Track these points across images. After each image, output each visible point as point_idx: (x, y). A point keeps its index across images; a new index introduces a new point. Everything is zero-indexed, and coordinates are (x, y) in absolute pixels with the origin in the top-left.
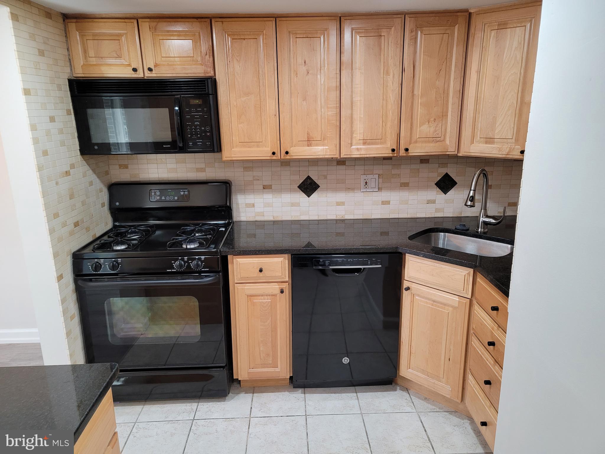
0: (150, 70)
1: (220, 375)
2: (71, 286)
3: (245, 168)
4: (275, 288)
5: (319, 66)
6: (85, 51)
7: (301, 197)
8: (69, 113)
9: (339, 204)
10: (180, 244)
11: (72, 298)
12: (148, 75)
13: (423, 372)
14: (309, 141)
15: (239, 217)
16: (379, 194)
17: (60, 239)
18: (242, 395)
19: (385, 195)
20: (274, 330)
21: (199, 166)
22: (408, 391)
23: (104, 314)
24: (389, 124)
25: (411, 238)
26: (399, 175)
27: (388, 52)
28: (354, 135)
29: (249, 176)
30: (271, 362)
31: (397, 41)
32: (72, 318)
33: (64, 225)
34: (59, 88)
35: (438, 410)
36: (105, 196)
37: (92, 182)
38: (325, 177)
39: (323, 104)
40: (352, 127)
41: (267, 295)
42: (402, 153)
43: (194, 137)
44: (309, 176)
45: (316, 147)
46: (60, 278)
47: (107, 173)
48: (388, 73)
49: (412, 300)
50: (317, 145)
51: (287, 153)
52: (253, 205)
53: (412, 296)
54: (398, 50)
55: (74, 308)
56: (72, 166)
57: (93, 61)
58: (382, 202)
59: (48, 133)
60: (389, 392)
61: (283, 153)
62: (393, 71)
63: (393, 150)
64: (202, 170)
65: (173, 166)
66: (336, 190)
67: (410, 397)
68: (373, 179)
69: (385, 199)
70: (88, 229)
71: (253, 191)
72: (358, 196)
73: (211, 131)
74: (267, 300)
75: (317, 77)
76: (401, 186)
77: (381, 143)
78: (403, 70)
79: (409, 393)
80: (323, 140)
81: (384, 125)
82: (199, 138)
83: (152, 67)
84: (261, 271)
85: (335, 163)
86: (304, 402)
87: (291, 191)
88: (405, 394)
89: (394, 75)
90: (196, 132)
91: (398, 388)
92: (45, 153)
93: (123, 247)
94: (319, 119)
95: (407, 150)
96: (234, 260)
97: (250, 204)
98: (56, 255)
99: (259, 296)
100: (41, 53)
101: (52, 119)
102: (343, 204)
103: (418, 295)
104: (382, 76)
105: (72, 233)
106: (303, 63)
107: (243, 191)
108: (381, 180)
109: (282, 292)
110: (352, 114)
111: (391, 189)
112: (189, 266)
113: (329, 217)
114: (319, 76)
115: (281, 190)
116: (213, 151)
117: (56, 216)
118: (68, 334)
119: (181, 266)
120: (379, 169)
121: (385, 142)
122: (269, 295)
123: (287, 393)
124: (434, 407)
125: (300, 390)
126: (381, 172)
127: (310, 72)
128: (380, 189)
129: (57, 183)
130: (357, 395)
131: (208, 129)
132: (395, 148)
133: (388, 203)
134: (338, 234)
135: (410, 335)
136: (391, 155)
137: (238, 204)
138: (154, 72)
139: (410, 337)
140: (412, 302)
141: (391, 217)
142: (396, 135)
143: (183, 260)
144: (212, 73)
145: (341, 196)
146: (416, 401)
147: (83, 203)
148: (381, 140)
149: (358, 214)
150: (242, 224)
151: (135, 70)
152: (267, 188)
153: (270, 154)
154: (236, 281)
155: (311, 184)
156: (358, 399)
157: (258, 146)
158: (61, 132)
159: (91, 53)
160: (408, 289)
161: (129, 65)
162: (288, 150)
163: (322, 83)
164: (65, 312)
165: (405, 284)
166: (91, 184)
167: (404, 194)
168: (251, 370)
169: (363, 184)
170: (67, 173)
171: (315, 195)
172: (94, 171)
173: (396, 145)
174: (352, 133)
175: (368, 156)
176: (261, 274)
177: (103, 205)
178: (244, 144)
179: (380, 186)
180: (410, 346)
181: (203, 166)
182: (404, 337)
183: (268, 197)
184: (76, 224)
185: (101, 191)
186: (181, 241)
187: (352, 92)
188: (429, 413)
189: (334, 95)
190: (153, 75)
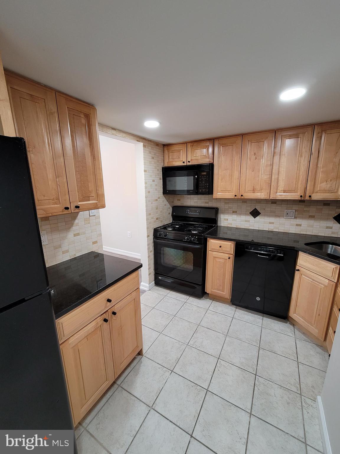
0: (189, 162)
1: (199, 288)
2: (152, 240)
3: (225, 203)
4: (227, 256)
5: (262, 155)
6: (169, 157)
7: (251, 218)
8: (160, 179)
9: (270, 223)
10: (190, 231)
11: (152, 245)
12: (188, 164)
13: (303, 317)
14: (254, 191)
15: (221, 224)
16: (295, 220)
17: (150, 223)
18: (208, 300)
19: (298, 221)
20: (224, 275)
21: (206, 201)
22: (294, 326)
23: (161, 254)
24: (300, 183)
25: (307, 244)
26: (309, 211)
27: (302, 145)
28: (279, 188)
29: (227, 206)
30: (221, 289)
31: (309, 139)
32: (151, 252)
33: (152, 218)
34: (158, 170)
35: (309, 341)
36: (171, 210)
37: (166, 204)
38: (264, 209)
39: (263, 173)
40: (278, 184)
41: (222, 259)
42: (307, 198)
43: (202, 188)
44: (255, 208)
45: (258, 194)
46: (148, 236)
47: (173, 202)
48: (301, 156)
49: (300, 277)
50: (258, 192)
51: (242, 196)
52: (227, 220)
53: (300, 275)
54: (309, 144)
55: (152, 248)
56: (159, 198)
57: (171, 160)
58: (296, 224)
59: (151, 185)
60: (282, 323)
61: (240, 195)
62: (305, 155)
63: (301, 196)
64: (207, 203)
65: (197, 200)
66: (269, 216)
67: (294, 329)
68: (292, 212)
69: (298, 223)
70: (162, 221)
71: (228, 213)
72: (282, 220)
73: (209, 186)
74: (222, 261)
75: (260, 161)
76: (309, 217)
77: (294, 193)
78: (311, 154)
79: (294, 327)
80: (261, 190)
81: (297, 183)
82: (203, 188)
83: (190, 161)
84: (220, 247)
85: (271, 203)
86: (234, 312)
87: (246, 214)
88: (292, 327)
89: (305, 157)
90: (203, 186)
91: (289, 322)
92: (149, 192)
93: (171, 229)
94: (260, 180)
95: (310, 196)
96: (210, 240)
97: (226, 219)
98: (147, 228)
99: (219, 258)
100: (153, 158)
101: (153, 181)
102: (273, 223)
103: (304, 275)
104: (298, 158)
105: (155, 222)
106: (254, 154)
107: (223, 213)
108: (296, 213)
109: (229, 258)
110: (278, 178)
111: (303, 218)
112: (191, 239)
113: (264, 229)
114: (261, 160)
115: (241, 214)
116: (209, 194)
117: (150, 214)
118: (149, 257)
119: (188, 239)
120: (296, 207)
121: (297, 192)
122: (224, 259)
123: (228, 305)
124: (307, 339)
125: (235, 306)
126: (297, 209)
127: (257, 158)
128: (295, 218)
129: (152, 203)
130: (263, 318)
131: (208, 184)
132: (303, 195)
133: (300, 225)
134: (268, 238)
135: (297, 295)
136: (300, 199)
137: (220, 218)
138: (190, 163)
139: (297, 296)
140: (300, 278)
141: (301, 233)
142: (304, 188)
143: (189, 237)
144: (212, 161)
145: (272, 219)
146: (297, 332)
147: (161, 212)
148: (294, 191)
149: (281, 229)
150: (222, 227)
151: (184, 162)
152: (234, 212)
153: (234, 196)
154: (209, 250)
155: (256, 212)
156: (263, 320)
157: (229, 192)
158: (156, 185)
159: (170, 157)
160: (298, 270)
161: (182, 161)
162: (243, 194)
163: (263, 163)
164: (148, 249)
165: (297, 268)
166: (165, 205)
167: (311, 222)
168: (212, 290)
169: (285, 214)
170: (156, 200)
171: (258, 218)
172: (167, 201)
173: (303, 193)
174: (277, 187)
175: (285, 199)
176: (220, 249)
177: (169, 214)
178: (222, 191)
179: (296, 216)
180: (296, 302)
181: (208, 201)
182: (293, 296)
183: (235, 217)
184: (157, 219)
185: (169, 208)
186: (191, 230)
187: (279, 166)
188: (303, 341)
189: (269, 168)
190: (190, 164)
